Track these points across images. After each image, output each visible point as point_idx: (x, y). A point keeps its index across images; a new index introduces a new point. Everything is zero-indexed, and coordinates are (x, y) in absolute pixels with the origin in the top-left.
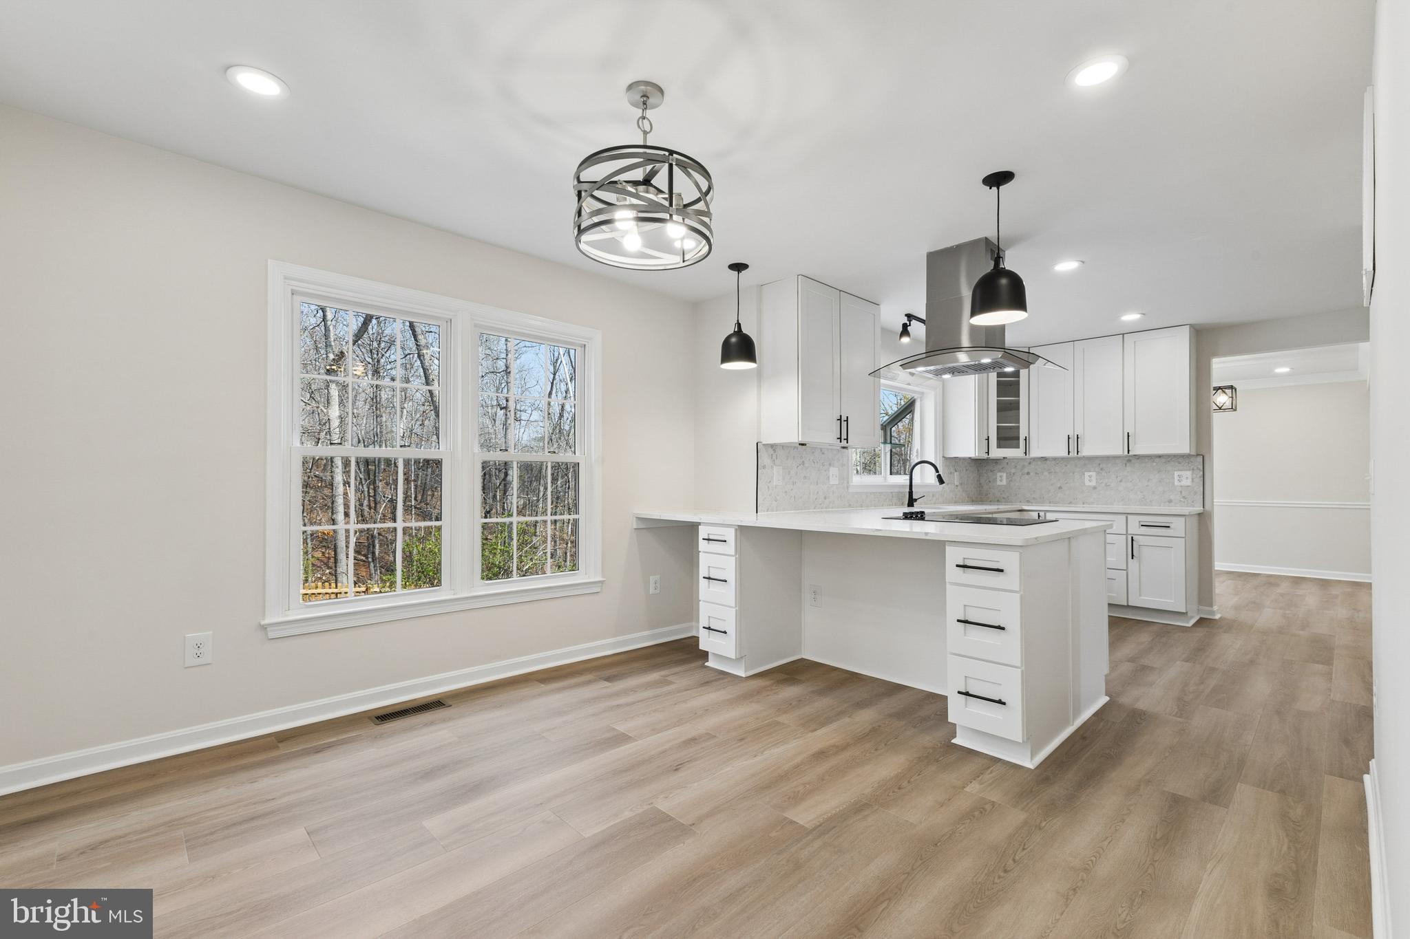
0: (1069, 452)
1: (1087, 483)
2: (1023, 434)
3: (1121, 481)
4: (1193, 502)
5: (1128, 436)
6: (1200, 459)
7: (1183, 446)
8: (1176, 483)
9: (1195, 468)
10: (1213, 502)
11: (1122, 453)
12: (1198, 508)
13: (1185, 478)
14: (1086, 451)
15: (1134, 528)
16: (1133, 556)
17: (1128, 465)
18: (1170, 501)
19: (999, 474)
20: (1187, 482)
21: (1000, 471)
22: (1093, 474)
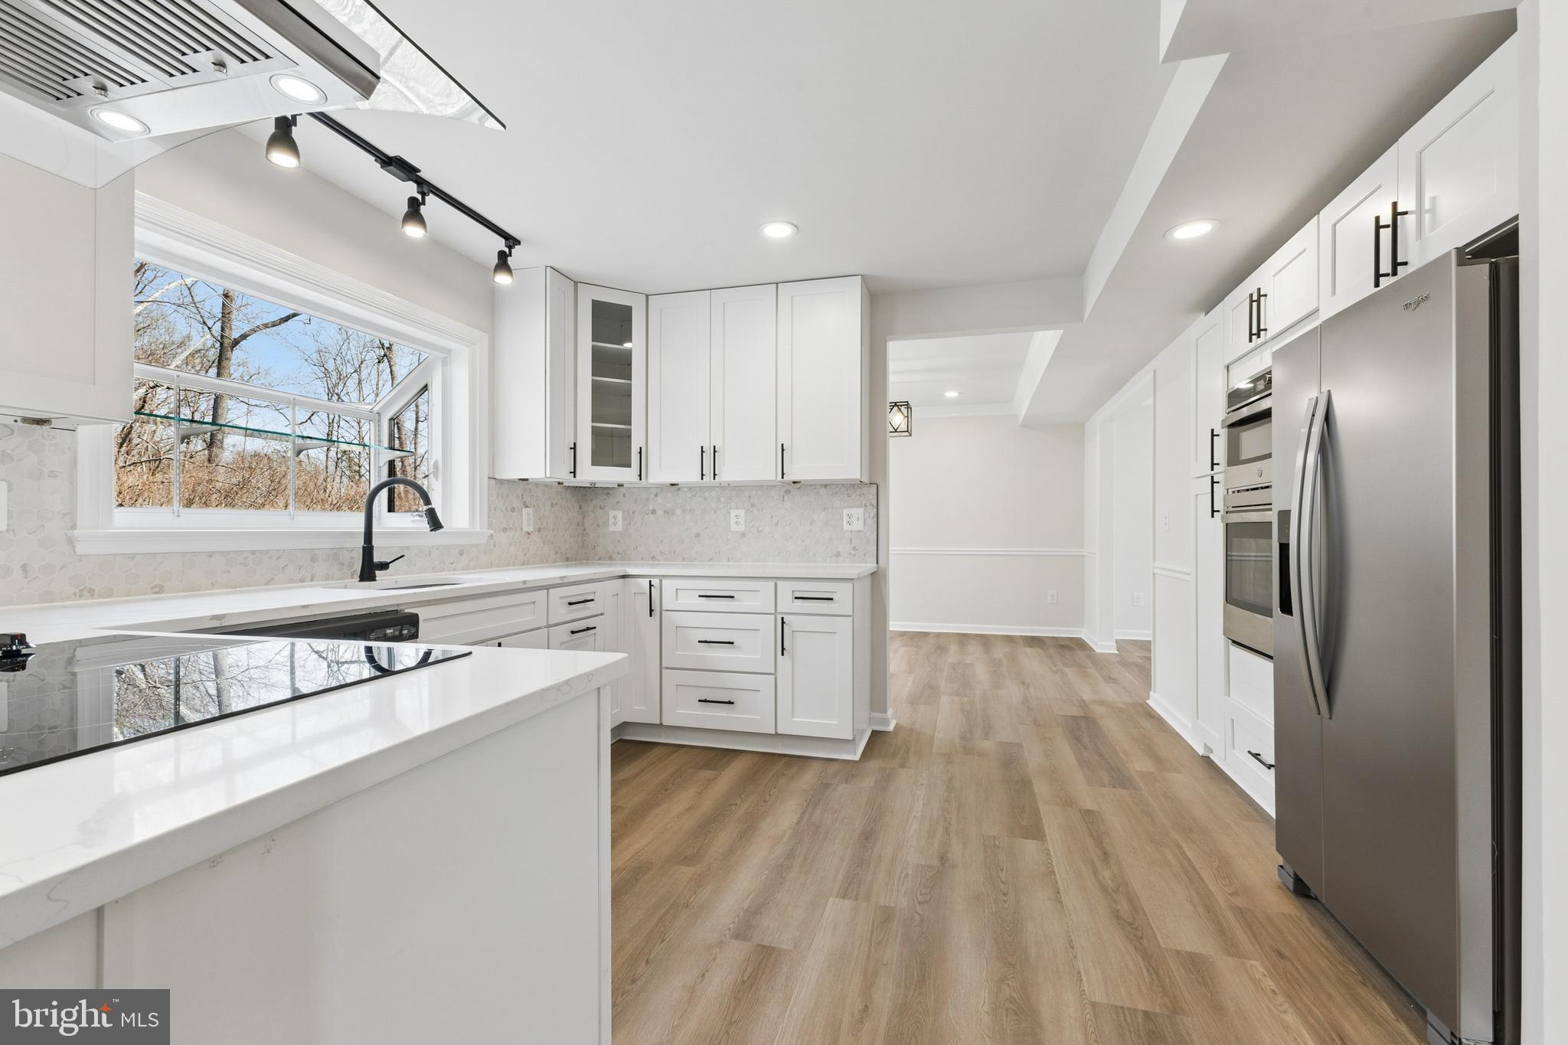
0: (702, 475)
1: (734, 527)
2: (636, 442)
3: (777, 524)
4: (865, 555)
5: (783, 450)
6: (873, 489)
7: (851, 469)
8: (846, 527)
9: (868, 504)
10: (888, 550)
11: (774, 479)
12: (871, 566)
13: (855, 518)
14: (726, 475)
15: (787, 604)
16: (783, 649)
17: (785, 497)
18: (838, 555)
19: (612, 513)
20: (858, 526)
21: (613, 509)
22: (741, 512)
